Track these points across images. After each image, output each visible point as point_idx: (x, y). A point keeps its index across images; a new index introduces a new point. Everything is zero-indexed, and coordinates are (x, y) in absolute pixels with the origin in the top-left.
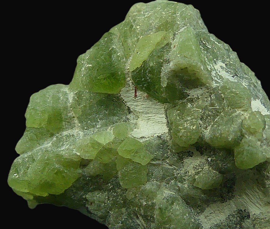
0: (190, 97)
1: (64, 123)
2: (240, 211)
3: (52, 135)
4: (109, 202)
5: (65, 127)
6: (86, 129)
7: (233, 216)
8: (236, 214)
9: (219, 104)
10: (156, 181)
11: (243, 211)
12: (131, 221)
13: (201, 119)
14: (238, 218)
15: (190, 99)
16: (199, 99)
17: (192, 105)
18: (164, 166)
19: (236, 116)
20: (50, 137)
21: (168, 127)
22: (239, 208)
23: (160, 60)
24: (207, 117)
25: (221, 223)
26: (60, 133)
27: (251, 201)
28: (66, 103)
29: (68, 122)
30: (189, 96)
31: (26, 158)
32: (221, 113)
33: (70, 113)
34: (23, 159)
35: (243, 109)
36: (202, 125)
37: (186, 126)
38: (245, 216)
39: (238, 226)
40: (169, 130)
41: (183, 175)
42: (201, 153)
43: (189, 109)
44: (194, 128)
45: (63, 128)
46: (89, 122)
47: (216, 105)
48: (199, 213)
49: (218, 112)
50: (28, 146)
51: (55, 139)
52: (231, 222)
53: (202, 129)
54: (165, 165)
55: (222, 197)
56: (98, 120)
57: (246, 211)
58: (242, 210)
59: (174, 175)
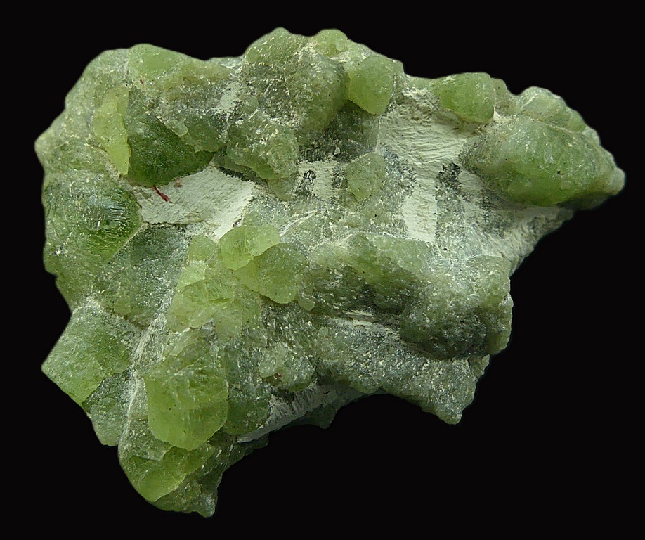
0: (228, 115)
1: (122, 341)
2: (441, 178)
3: (126, 374)
4: (294, 346)
5: (130, 345)
6: (159, 306)
7: (441, 193)
8: (441, 187)
9: (269, 76)
10: (314, 246)
11: (443, 171)
12: (347, 333)
13: (273, 117)
14: (448, 188)
15: (231, 116)
16: (240, 103)
17: (241, 119)
18: (301, 223)
19: (305, 56)
20: (126, 380)
21: (247, 180)
22: (436, 175)
23: (144, 114)
24: (276, 106)
25: (440, 215)
26: (133, 359)
27: (436, 150)
28: (94, 315)
29: (126, 334)
30: (226, 115)
31: (131, 431)
32: (284, 80)
33: (115, 319)
34: (128, 438)
35: (300, 45)
36: (282, 120)
37: (265, 144)
38: (453, 173)
39: (460, 198)
40: (253, 180)
41: (333, 208)
42: (319, 160)
43: (245, 125)
44: (277, 131)
45: (128, 348)
46: (151, 294)
47: (267, 81)
48: (404, 231)
49: (280, 84)
50: (114, 419)
51: (135, 373)
52: (448, 203)
53: (287, 123)
54: (299, 221)
55: (402, 186)
56: (160, 279)
57: (447, 166)
58: (441, 172)
59: (323, 220)
